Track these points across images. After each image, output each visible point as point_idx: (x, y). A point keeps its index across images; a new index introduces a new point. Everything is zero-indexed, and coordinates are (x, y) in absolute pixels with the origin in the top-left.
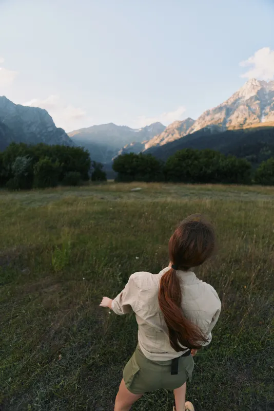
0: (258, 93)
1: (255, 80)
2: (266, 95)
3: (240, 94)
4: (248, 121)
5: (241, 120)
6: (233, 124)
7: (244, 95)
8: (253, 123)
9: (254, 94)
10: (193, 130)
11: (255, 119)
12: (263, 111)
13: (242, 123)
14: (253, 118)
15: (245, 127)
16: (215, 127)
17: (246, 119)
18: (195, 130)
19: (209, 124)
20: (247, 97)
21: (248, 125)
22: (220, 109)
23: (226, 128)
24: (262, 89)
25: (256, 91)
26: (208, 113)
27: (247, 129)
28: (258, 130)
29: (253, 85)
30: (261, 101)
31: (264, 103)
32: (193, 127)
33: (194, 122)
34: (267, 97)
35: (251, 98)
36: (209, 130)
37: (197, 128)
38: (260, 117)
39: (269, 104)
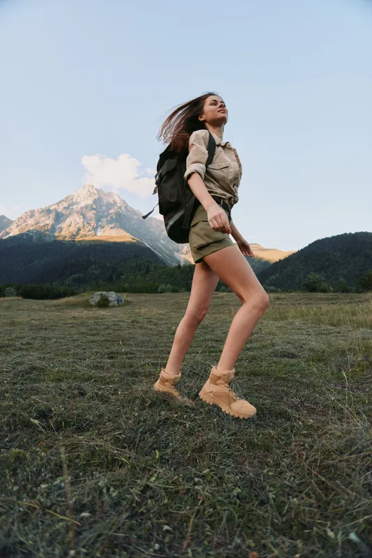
0: (95, 201)
1: (93, 187)
2: (103, 205)
3: (74, 199)
4: (82, 232)
5: (73, 229)
6: (63, 233)
7: (79, 200)
8: (87, 235)
9: (90, 202)
10: (8, 233)
11: (89, 231)
12: (100, 223)
13: (74, 233)
14: (88, 229)
15: (78, 239)
16: (40, 234)
17: (79, 230)
18: (11, 235)
19: (32, 228)
20: (83, 204)
21: (82, 237)
22: (48, 211)
23: (54, 236)
24: (100, 199)
25: (93, 199)
26: (32, 214)
27: (80, 241)
28: (92, 244)
29: (89, 191)
30: (98, 212)
31: (101, 214)
32: (8, 230)
33: (10, 222)
34: (104, 208)
35: (86, 207)
36: (32, 237)
37: (14, 232)
38: (95, 229)
39: (106, 217)
